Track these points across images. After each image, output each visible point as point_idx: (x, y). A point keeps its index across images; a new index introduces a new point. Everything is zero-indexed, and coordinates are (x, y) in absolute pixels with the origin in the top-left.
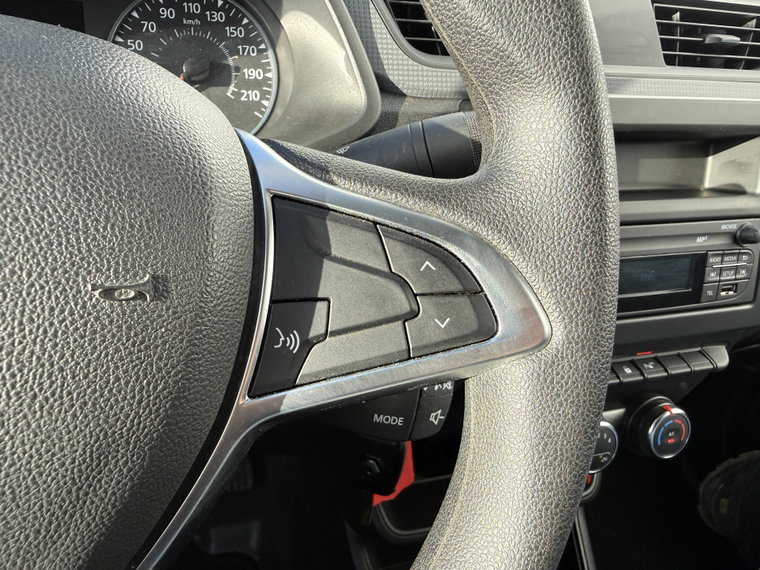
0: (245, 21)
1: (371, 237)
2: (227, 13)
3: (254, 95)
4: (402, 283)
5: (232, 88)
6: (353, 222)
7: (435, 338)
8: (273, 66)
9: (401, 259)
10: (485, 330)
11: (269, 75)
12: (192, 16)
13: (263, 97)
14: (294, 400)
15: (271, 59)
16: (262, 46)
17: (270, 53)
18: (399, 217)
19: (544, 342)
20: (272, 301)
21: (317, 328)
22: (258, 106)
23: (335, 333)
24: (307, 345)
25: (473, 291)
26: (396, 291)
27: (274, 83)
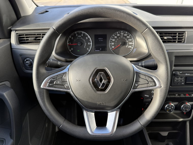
0: (130, 35)
1: (145, 76)
2: (127, 34)
3: (130, 47)
4: (147, 81)
5: (127, 46)
6: (143, 75)
7: (150, 86)
8: (134, 42)
9: (147, 78)
10: (155, 85)
11: (133, 43)
12: (122, 35)
13: (132, 47)
14: (136, 90)
15: (134, 41)
16: (132, 39)
17: (133, 40)
18: (148, 74)
19: (161, 87)
20: (135, 81)
21: (139, 84)
22: (131, 48)
23: (141, 85)
24: (138, 85)
25: (154, 82)
26: (146, 81)
27: (134, 45)
